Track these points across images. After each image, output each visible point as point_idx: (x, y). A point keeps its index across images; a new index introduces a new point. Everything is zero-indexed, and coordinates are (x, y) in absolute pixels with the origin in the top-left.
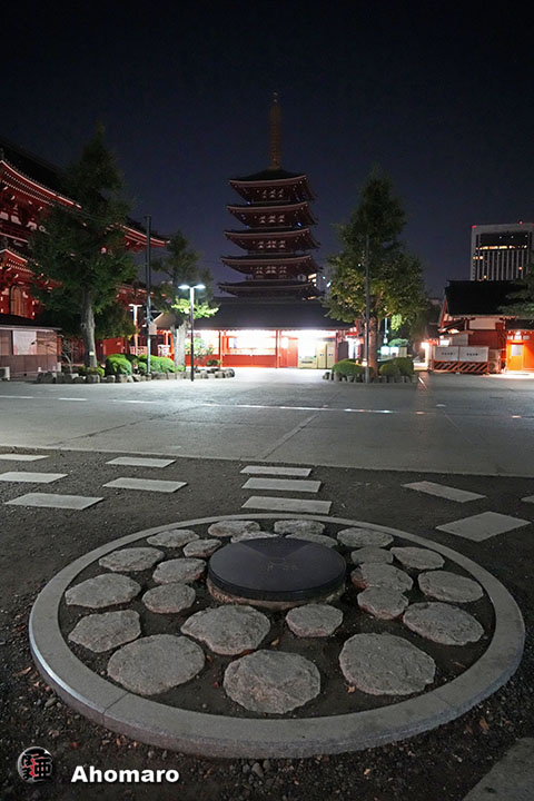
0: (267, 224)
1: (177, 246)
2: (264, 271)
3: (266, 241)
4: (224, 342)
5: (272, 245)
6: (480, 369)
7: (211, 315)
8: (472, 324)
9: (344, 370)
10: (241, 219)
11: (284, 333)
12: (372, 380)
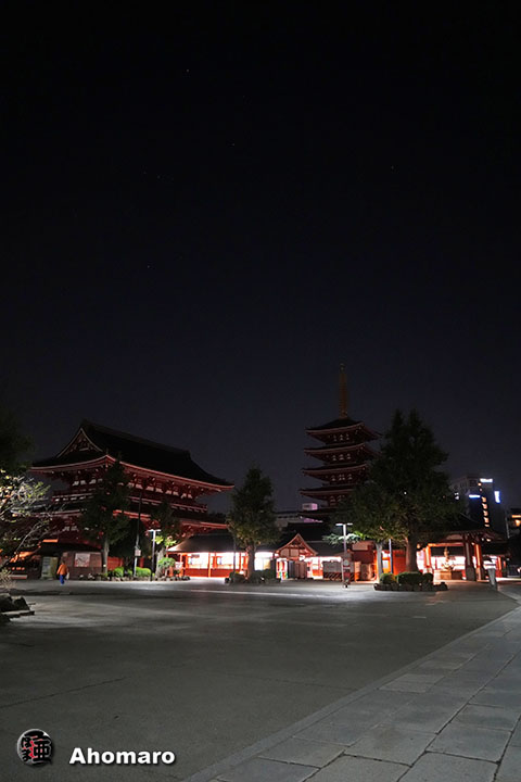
0: (338, 461)
2: (336, 500)
3: (336, 475)
5: (342, 477)
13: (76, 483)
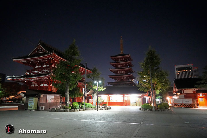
0: (120, 67)
1: (94, 71)
2: (120, 79)
3: (120, 71)
4: (108, 98)
5: (122, 72)
6: (190, 106)
7: (103, 90)
8: (185, 92)
9: (146, 107)
10: (113, 66)
11: (126, 95)
12: (156, 110)
13: (37, 67)
